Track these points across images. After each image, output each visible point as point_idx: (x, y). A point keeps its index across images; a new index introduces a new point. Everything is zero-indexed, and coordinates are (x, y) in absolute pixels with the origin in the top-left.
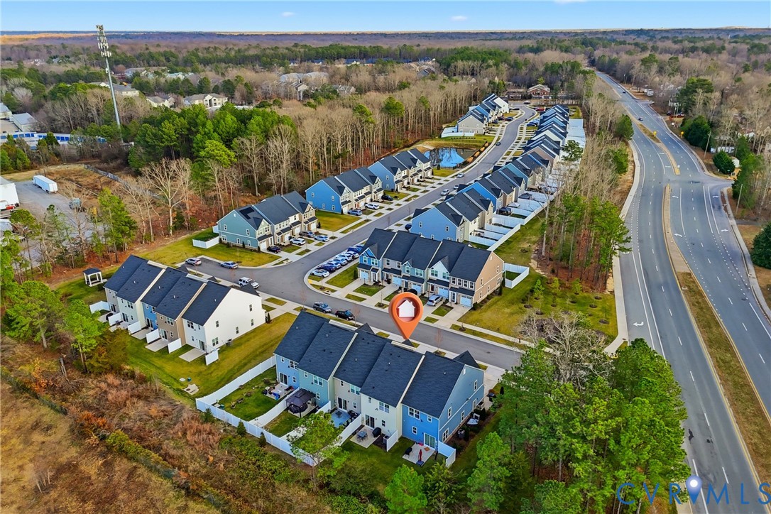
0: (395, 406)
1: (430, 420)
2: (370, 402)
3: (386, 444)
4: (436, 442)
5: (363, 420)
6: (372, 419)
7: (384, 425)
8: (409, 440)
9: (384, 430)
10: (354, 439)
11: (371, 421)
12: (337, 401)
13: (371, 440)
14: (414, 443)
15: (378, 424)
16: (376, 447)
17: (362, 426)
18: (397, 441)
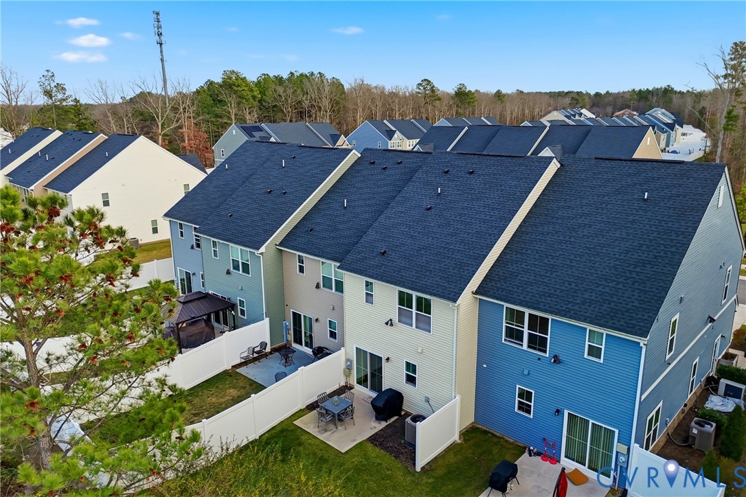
0: (454, 297)
1: (594, 352)
2: (369, 298)
3: (414, 446)
4: (617, 446)
5: (349, 368)
6: (376, 361)
7: (411, 380)
8: (499, 441)
9: (413, 397)
10: (308, 424)
11: (372, 369)
12: (290, 322)
13: (366, 427)
14: (521, 451)
15: (393, 378)
16: (374, 452)
17: (347, 388)
18: (456, 437)
